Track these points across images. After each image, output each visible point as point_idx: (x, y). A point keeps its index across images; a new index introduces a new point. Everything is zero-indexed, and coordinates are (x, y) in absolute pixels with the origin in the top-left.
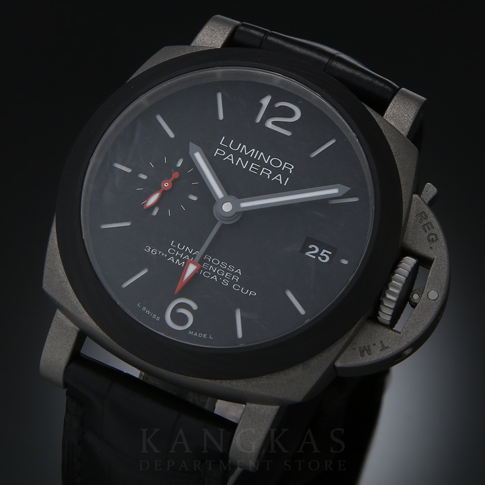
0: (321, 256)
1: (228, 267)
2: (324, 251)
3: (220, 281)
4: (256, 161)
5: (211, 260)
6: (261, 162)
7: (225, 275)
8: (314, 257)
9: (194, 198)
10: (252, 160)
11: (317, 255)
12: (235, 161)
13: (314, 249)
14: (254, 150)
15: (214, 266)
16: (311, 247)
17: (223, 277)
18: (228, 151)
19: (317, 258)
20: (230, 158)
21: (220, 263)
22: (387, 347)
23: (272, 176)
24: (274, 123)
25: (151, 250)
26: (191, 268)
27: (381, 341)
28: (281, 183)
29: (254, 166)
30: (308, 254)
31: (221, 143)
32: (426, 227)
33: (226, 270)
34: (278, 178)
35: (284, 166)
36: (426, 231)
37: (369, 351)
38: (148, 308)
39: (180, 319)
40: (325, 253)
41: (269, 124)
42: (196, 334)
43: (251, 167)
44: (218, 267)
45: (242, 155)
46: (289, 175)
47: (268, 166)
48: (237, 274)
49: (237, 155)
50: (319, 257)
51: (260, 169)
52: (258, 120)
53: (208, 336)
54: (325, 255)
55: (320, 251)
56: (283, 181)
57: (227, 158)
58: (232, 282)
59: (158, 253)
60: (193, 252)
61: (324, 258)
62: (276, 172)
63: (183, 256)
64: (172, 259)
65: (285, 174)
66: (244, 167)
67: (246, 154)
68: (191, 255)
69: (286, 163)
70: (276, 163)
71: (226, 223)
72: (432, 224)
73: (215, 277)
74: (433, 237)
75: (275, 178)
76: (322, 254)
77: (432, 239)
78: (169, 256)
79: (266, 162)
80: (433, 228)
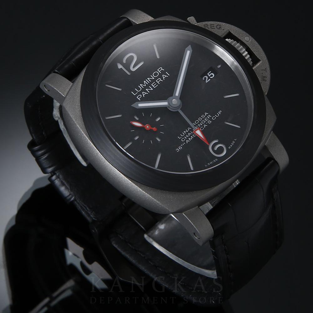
0: (210, 77)
1: (202, 118)
2: (208, 74)
3: (208, 124)
5: (195, 124)
6: (153, 81)
7: (205, 121)
8: (210, 80)
9: (158, 119)
10: (150, 84)
11: (209, 78)
13: (205, 78)
14: (145, 81)
15: (199, 123)
16: (204, 79)
17: (207, 122)
18: (141, 93)
19: (211, 79)
21: (199, 120)
22: (266, 69)
23: (162, 79)
24: (134, 67)
25: (179, 149)
26: (198, 132)
27: (262, 70)
28: (167, 76)
29: (153, 85)
30: (207, 82)
31: (135, 95)
32: (212, 27)
34: (164, 76)
35: (159, 71)
36: (214, 28)
37: (265, 77)
38: (209, 162)
39: (220, 150)
40: (209, 74)
41: (134, 70)
42: (231, 146)
43: (153, 86)
44: (200, 122)
45: (145, 88)
46: (165, 71)
47: (156, 79)
48: (207, 115)
49: (144, 90)
50: (211, 77)
51: (156, 82)
52: (129, 74)
53: (234, 141)
54: (211, 74)
55: (208, 76)
56: (167, 75)
57: (144, 95)
58: (210, 119)
59: (181, 146)
60: (188, 130)
61: (212, 76)
62: (160, 76)
63: (188, 136)
64: (187, 141)
65: (163, 73)
67: (145, 86)
68: (189, 132)
69: (158, 70)
70: (156, 74)
71: (181, 107)
72: (212, 24)
73: (205, 126)
74: (218, 26)
75: (164, 78)
76: (209, 76)
77: (219, 27)
78: (185, 142)
79: (154, 78)
80: (214, 25)
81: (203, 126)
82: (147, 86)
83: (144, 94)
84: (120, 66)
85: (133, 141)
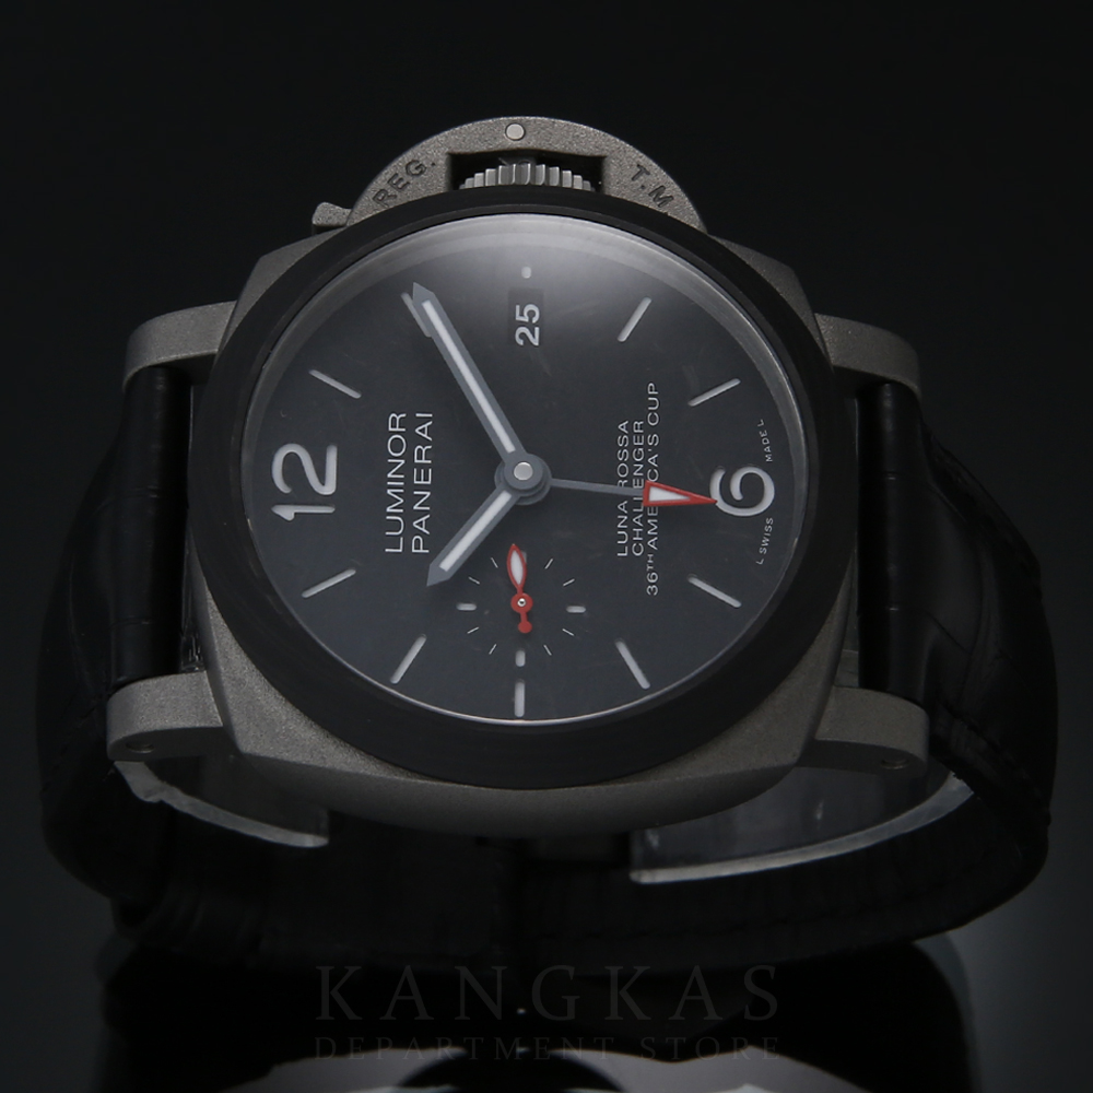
0: (531, 320)
1: (622, 448)
2: (518, 318)
3: (655, 450)
4: (408, 480)
5: (623, 479)
6: (407, 470)
7: (640, 446)
8: (537, 329)
10: (409, 487)
11: (531, 326)
12: (425, 513)
13: (523, 336)
14: (389, 492)
15: (632, 470)
16: (521, 342)
17: (646, 446)
18: (410, 532)
19: (536, 325)
20: (420, 524)
21: (623, 461)
22: (638, 166)
23: (425, 442)
24: (322, 479)
25: (652, 584)
26: (659, 495)
27: (633, 179)
28: (430, 423)
29: (419, 479)
30: (535, 342)
31: (400, 550)
32: (400, 186)
33: (631, 448)
34: (422, 431)
35: (397, 429)
36: (408, 183)
37: (659, 190)
38: (759, 545)
39: (752, 490)
40: (522, 315)
41: (329, 489)
42: (768, 449)
43: (422, 482)
44: (631, 462)
45: (407, 506)
46: (411, 415)
47: (408, 456)
48: (629, 427)
49: (410, 515)
50: (534, 321)
51: (420, 466)
52: (329, 509)
53: (762, 429)
54: (525, 314)
55: (523, 324)
57: (423, 529)
58: (648, 430)
59: (651, 571)
60: (624, 514)
61: (531, 314)
62: (414, 440)
63: (639, 527)
64: (652, 544)
65: (410, 423)
66: (428, 494)
67: (402, 501)
68: (631, 515)
69: (390, 429)
70: (397, 445)
71: (549, 472)
72: (391, 180)
73: (652, 460)
74: (412, 167)
75: (425, 436)
76: (526, 319)
77: (417, 168)
78: (648, 550)
79: (403, 462)
80: (396, 174)
81: (647, 466)
82: (410, 499)
83: (420, 525)
84: (287, 513)
85: (521, 674)
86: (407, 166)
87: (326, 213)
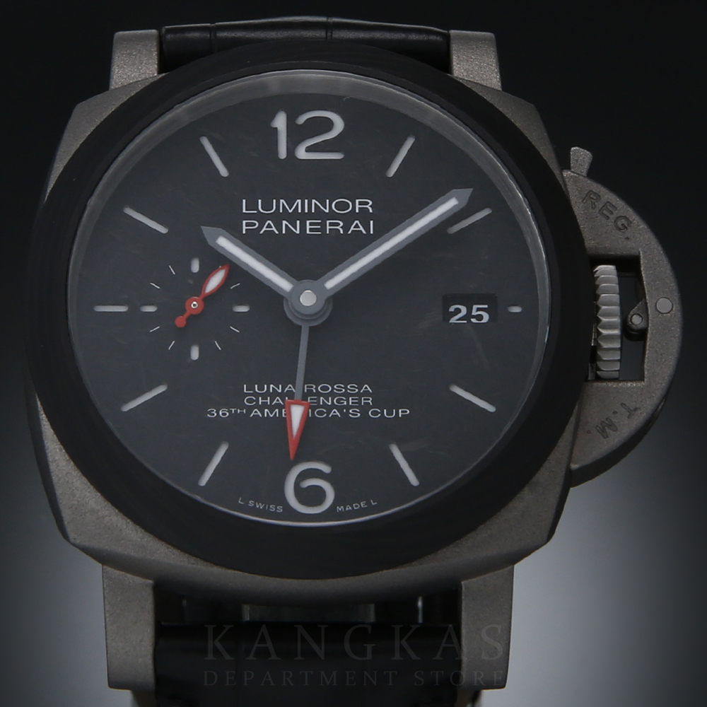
0: (474, 317)
1: (346, 388)
2: (475, 307)
3: (345, 415)
4: (310, 216)
5: (316, 389)
6: (319, 214)
7: (348, 402)
8: (465, 322)
9: (243, 309)
10: (303, 217)
11: (468, 316)
12: (280, 229)
13: (458, 311)
14: (299, 201)
15: (326, 396)
16: (452, 309)
17: (348, 407)
18: (262, 219)
19: (469, 321)
21: (333, 388)
22: (636, 409)
23: (346, 228)
24: (309, 150)
25: (218, 413)
26: (297, 412)
27: (622, 404)
28: (364, 232)
29: (311, 224)
30: (453, 320)
31: (244, 211)
32: (605, 212)
33: (347, 395)
34: (357, 226)
35: (357, 206)
36: (608, 217)
37: (612, 425)
38: (256, 501)
39: (313, 496)
40: (478, 309)
41: (302, 153)
42: (349, 508)
43: (308, 227)
44: (333, 395)
45: (286, 216)
46: (371, 216)
47: (332, 215)
48: (366, 393)
49: (277, 218)
50: (472, 319)
51: (323, 225)
52: (283, 153)
53: (368, 503)
54: (479, 313)
55: (469, 310)
56: (367, 229)
57: (264, 229)
58: (364, 408)
59: (230, 412)
60: (283, 390)
61: (480, 318)
62: (348, 219)
63: (271, 402)
64: (256, 412)
65: (364, 216)
66: (298, 232)
67: (290, 211)
68: (282, 395)
69: (357, 201)
70: (342, 206)
71: (315, 324)
72: (611, 204)
73: (335, 412)
74: (623, 221)
75: (352, 229)
76: (474, 313)
77: (623, 225)
78: (250, 409)
79: (327, 211)
80: (616, 209)
81: (329, 409)
82: (292, 218)
83: (269, 226)
84: (280, 122)
85: (134, 309)
86: (625, 218)
87: (581, 157)
